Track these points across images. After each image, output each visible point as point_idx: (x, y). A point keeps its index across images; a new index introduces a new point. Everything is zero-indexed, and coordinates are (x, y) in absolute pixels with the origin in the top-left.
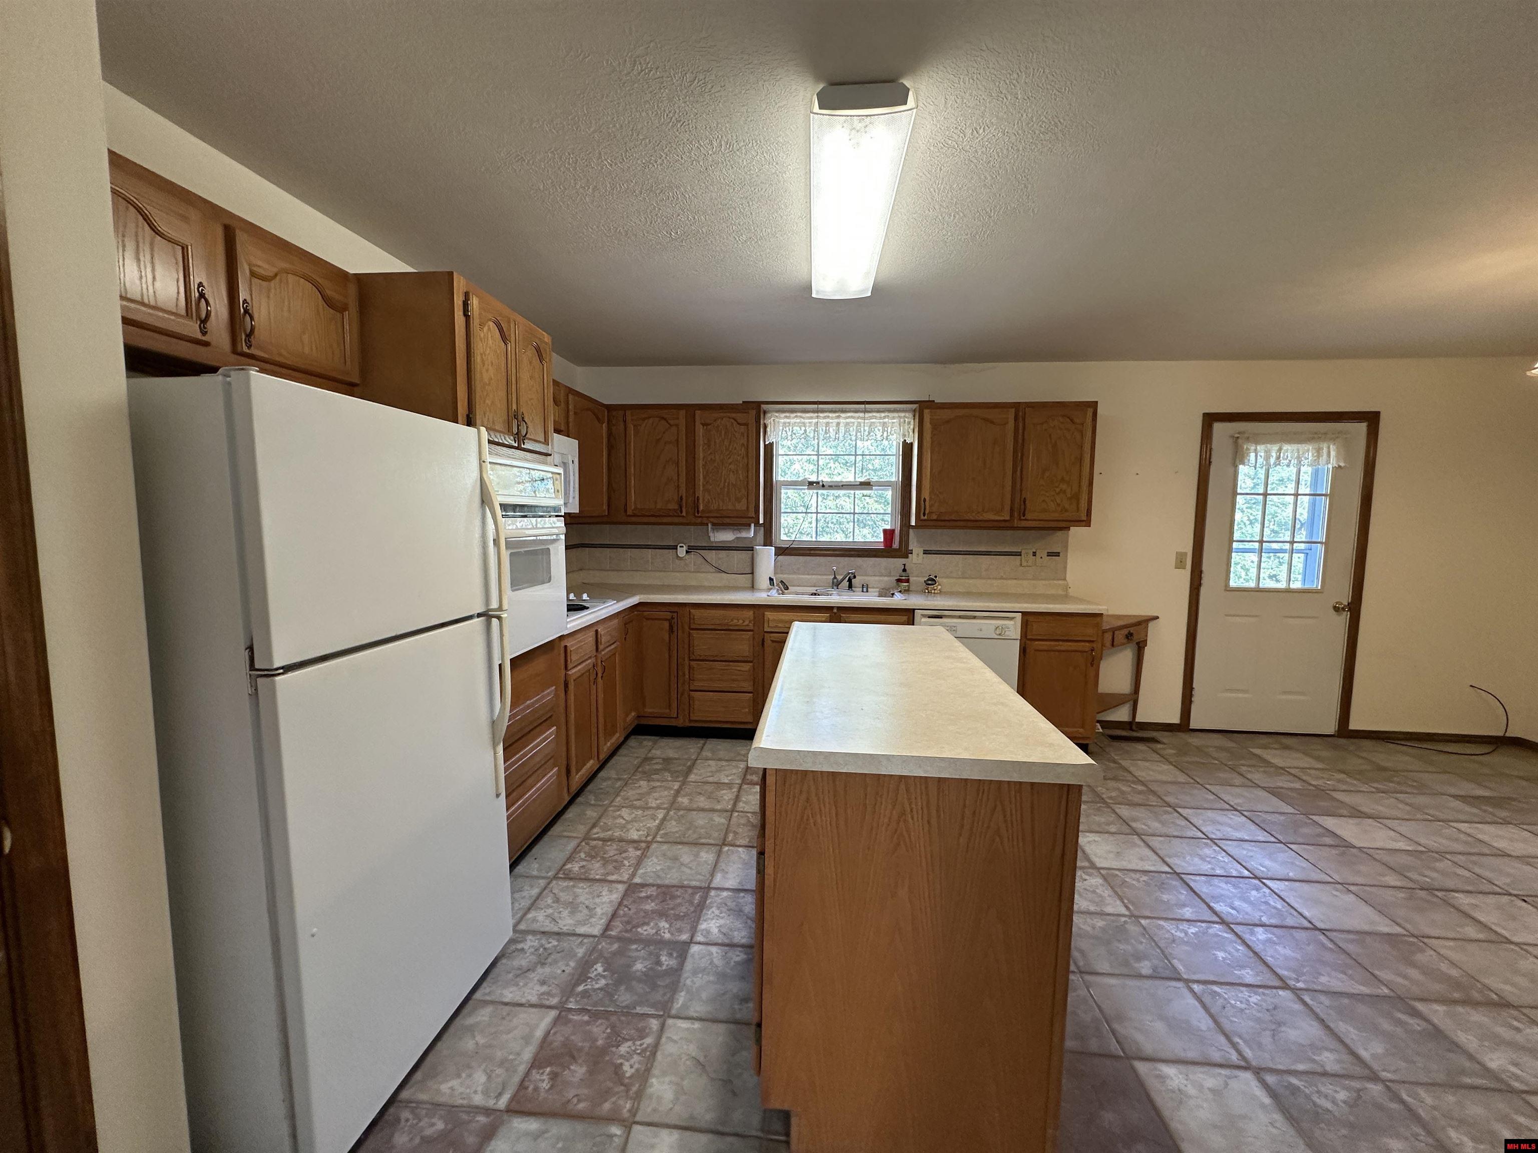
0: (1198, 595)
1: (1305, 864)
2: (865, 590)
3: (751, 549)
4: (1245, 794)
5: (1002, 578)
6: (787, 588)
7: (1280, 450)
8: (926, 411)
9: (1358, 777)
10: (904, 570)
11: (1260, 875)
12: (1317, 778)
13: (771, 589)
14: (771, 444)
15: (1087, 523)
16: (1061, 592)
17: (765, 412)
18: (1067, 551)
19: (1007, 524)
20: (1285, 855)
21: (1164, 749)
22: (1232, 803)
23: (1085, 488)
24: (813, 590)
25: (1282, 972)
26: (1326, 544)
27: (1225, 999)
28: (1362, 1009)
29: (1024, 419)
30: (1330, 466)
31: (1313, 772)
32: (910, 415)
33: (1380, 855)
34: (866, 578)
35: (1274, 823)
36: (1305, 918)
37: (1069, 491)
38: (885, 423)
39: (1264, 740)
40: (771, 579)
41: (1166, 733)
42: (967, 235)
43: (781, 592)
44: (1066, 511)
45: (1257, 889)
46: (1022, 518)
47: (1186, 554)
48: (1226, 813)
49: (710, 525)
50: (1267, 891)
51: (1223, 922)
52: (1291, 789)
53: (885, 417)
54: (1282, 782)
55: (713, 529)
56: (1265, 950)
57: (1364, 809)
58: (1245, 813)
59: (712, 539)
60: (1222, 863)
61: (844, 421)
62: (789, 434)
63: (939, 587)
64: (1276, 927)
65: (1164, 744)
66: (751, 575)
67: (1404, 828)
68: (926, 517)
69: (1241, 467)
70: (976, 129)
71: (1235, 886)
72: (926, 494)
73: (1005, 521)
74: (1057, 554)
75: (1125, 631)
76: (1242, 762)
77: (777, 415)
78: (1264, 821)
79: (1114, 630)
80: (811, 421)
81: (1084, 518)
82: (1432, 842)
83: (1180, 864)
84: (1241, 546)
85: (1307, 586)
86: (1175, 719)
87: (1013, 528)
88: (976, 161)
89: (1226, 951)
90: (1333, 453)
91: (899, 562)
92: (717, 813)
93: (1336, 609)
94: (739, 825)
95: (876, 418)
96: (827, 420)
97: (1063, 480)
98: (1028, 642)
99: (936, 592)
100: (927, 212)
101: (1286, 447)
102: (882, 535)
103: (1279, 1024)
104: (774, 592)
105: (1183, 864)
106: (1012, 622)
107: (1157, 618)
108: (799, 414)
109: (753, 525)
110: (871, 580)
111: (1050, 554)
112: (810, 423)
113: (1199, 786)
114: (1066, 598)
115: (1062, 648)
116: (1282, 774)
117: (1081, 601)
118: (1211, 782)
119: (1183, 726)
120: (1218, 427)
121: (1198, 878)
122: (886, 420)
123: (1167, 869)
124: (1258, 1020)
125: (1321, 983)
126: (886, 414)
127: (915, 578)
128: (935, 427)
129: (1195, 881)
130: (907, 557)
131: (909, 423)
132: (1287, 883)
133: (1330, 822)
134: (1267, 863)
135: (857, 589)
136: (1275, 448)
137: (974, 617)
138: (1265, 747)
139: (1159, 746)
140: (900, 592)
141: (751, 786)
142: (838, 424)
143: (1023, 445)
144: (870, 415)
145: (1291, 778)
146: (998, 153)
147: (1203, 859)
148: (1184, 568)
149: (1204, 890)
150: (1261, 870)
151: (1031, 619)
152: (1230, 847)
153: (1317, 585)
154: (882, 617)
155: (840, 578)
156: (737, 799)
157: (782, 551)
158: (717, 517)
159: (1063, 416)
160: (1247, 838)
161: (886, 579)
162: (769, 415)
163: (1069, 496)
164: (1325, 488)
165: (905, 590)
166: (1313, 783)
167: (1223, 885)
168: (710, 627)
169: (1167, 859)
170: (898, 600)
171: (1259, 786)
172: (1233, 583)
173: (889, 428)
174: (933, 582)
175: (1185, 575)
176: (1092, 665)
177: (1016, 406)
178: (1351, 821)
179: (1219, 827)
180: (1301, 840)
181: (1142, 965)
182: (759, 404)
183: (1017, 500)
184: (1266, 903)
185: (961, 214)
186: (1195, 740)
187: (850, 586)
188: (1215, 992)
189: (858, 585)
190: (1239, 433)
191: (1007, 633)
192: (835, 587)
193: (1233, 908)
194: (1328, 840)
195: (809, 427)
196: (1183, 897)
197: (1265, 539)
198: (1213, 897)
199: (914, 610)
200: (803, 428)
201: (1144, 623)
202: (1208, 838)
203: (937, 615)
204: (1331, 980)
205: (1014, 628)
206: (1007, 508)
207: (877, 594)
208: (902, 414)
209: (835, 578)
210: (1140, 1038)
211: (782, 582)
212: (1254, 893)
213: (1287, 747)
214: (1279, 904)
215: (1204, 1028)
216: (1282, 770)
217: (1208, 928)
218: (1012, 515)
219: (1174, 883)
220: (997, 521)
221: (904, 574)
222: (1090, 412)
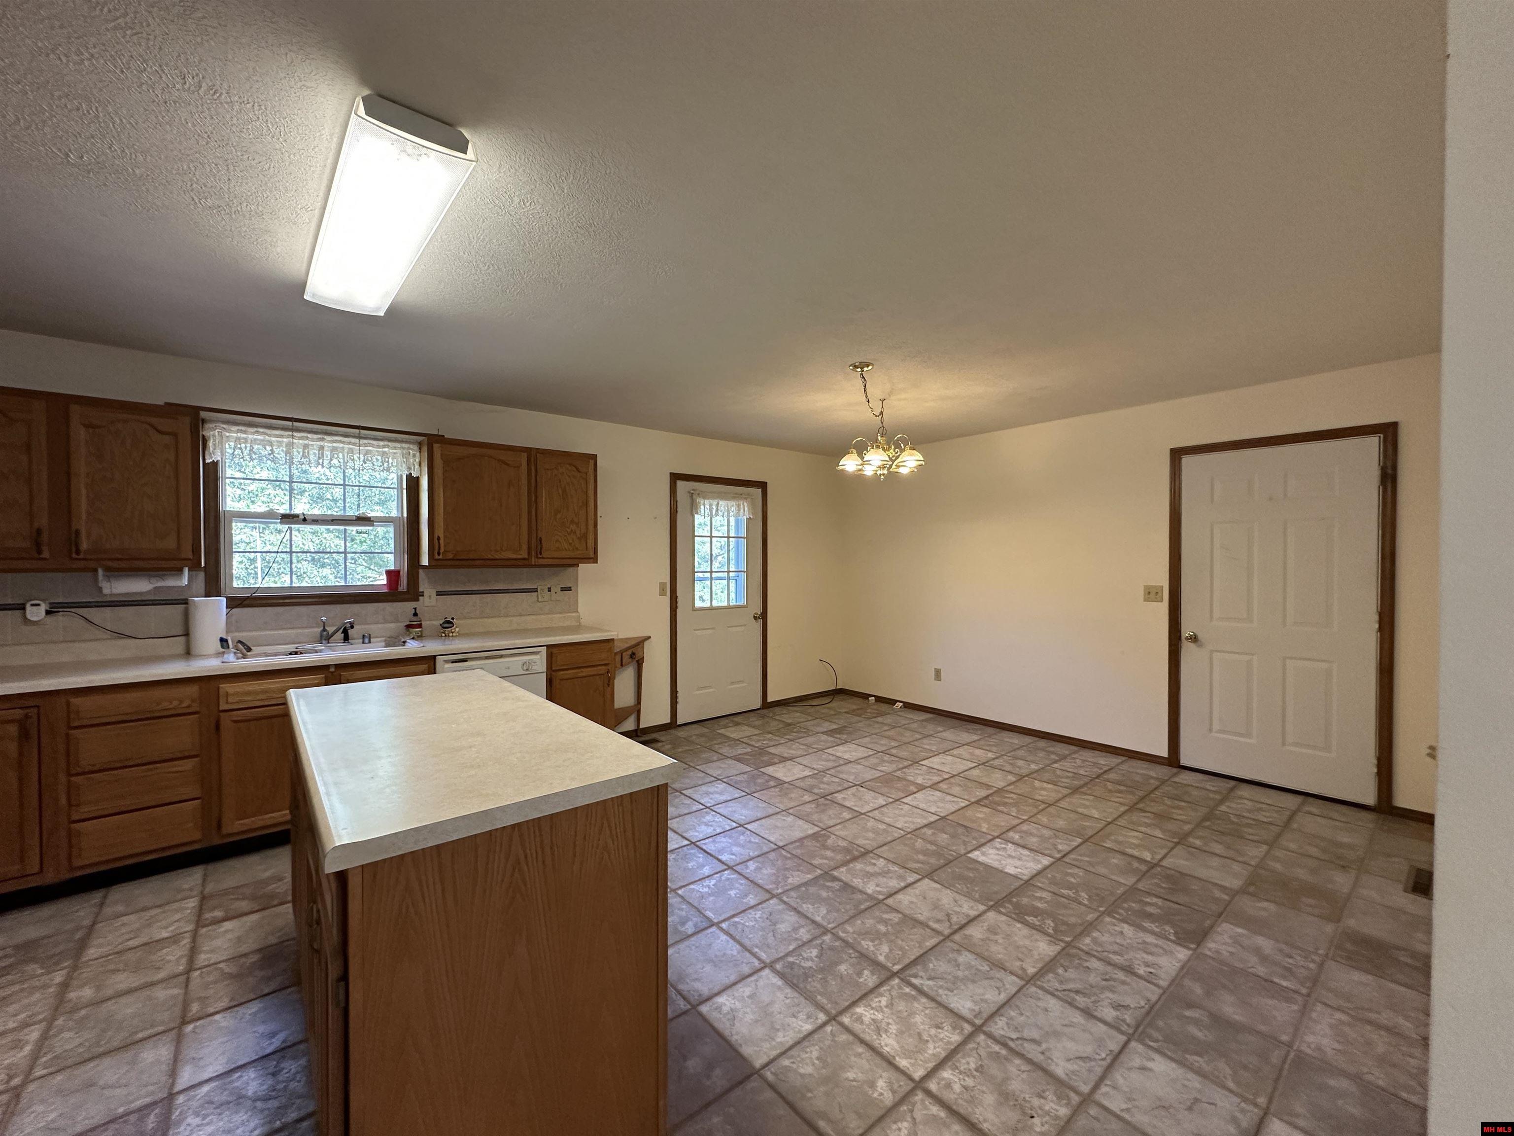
0: (676, 615)
1: (764, 805)
2: (367, 640)
3: (185, 602)
4: (723, 766)
5: (521, 615)
6: (249, 650)
7: (718, 504)
8: (436, 446)
9: (777, 734)
10: (415, 614)
11: (743, 822)
12: (759, 741)
13: (224, 653)
14: (215, 464)
15: (595, 560)
16: (574, 623)
17: (204, 421)
18: (577, 586)
19: (526, 562)
20: (752, 802)
21: (664, 746)
22: (715, 775)
23: (591, 528)
24: (292, 648)
25: (767, 887)
26: (747, 572)
27: (743, 924)
28: (812, 890)
29: (536, 465)
30: (745, 517)
31: (755, 737)
32: (416, 447)
33: (800, 784)
34: (366, 626)
35: (741, 781)
36: (772, 843)
37: (578, 533)
38: (384, 453)
39: (724, 722)
40: (223, 640)
41: (664, 733)
42: (498, 286)
43: (240, 655)
44: (577, 549)
45: (743, 834)
46: (539, 556)
47: (666, 583)
48: (713, 784)
49: (100, 572)
50: (748, 832)
51: (730, 868)
52: (746, 754)
53: (384, 446)
54: (740, 750)
55: (108, 578)
56: (757, 876)
57: (786, 755)
58: (725, 780)
59: (106, 591)
60: (718, 823)
61: (330, 445)
62: (246, 452)
63: (457, 629)
64: (759, 856)
65: (662, 742)
66: (182, 639)
67: (805, 761)
68: (441, 557)
69: (696, 516)
70: (523, 200)
71: (730, 837)
72: (440, 532)
73: (524, 559)
74: (569, 589)
75: (629, 652)
76: (715, 742)
77: (224, 426)
78: (736, 783)
79: (621, 653)
80: (280, 439)
81: (592, 556)
82: (820, 765)
83: (694, 835)
84: (701, 575)
85: (738, 603)
86: (667, 720)
87: (532, 566)
88: (518, 227)
89: (735, 889)
90: (746, 509)
91: (409, 606)
92: (160, 986)
93: (755, 618)
94: (206, 986)
95: (373, 446)
96: (306, 442)
97: (572, 522)
98: (553, 673)
99: (454, 634)
100: (462, 254)
101: (721, 503)
102: (384, 577)
103: (775, 924)
104: (230, 657)
105: (697, 834)
106: (538, 657)
107: (650, 637)
108: (261, 430)
109: (186, 570)
110: (373, 628)
111: (563, 589)
112: (278, 442)
113: (691, 769)
114: (578, 628)
115: (584, 674)
116: (737, 745)
117: (591, 629)
118: (699, 763)
119: (673, 725)
120: (680, 484)
121: (707, 841)
122: (386, 450)
123: (686, 842)
124: (763, 929)
125: (790, 884)
126: (386, 443)
127: (428, 622)
128: (446, 462)
129: (705, 844)
130: (418, 600)
131: (414, 456)
132: (757, 822)
133: (770, 770)
134: (744, 812)
135: (356, 641)
136: (715, 503)
137: (501, 656)
138: (726, 727)
139: (660, 744)
140: (413, 638)
141: (214, 927)
142: (322, 448)
143: (536, 486)
144: (365, 441)
145: (744, 745)
146: (539, 228)
147: (707, 825)
148: (666, 595)
149: (713, 848)
150: (742, 819)
151: (555, 651)
152: (721, 809)
153: (743, 602)
154: (392, 670)
155: (331, 630)
156: (193, 951)
157: (236, 602)
158: (118, 559)
159: (570, 464)
160: (729, 798)
161: (392, 625)
162: (207, 426)
163: (578, 535)
164: (743, 533)
165: (418, 637)
166: (757, 745)
167: (723, 840)
168: (113, 719)
169: (684, 835)
170: (413, 648)
171: (728, 757)
172: (698, 604)
173: (390, 459)
174: (451, 625)
175: (667, 599)
176: (609, 685)
177: (528, 450)
178: (781, 765)
179: (711, 796)
180: (758, 788)
181: (687, 927)
182: (197, 409)
183: (534, 541)
184: (750, 842)
185: (496, 267)
186: (682, 733)
187: (346, 638)
188: (736, 922)
189: (355, 636)
190: (693, 490)
191: (535, 667)
192: (324, 642)
193: (733, 854)
194: (772, 783)
195: (279, 447)
196: (701, 859)
197: (713, 570)
198: (719, 851)
199: (434, 657)
200: (268, 448)
201: (641, 642)
202: (707, 807)
203: (461, 659)
204: (795, 879)
205: (540, 662)
206: (525, 547)
207: (383, 644)
208: (404, 445)
209: (324, 630)
210: (697, 985)
211: (240, 642)
212: (742, 837)
213: (738, 724)
214: (756, 840)
215: (735, 953)
216: (738, 741)
217: (721, 876)
218: (529, 553)
219: (692, 851)
220: (516, 559)
221: (415, 618)
222: (592, 462)
